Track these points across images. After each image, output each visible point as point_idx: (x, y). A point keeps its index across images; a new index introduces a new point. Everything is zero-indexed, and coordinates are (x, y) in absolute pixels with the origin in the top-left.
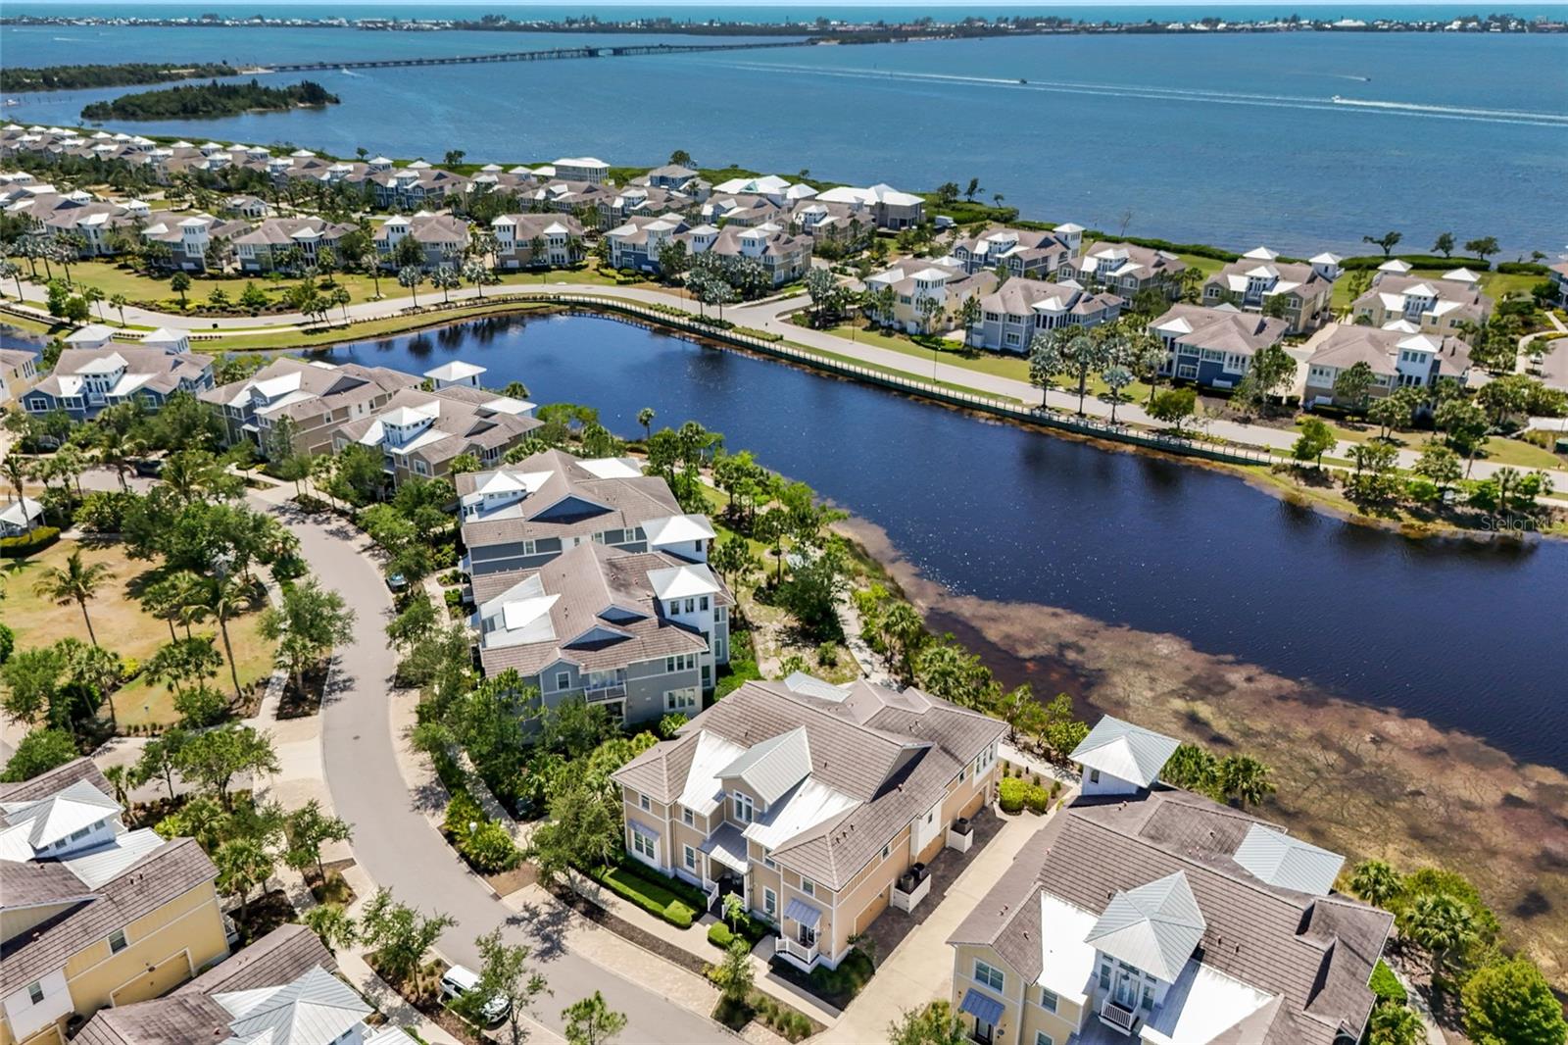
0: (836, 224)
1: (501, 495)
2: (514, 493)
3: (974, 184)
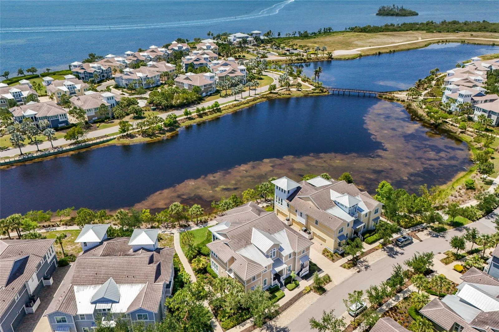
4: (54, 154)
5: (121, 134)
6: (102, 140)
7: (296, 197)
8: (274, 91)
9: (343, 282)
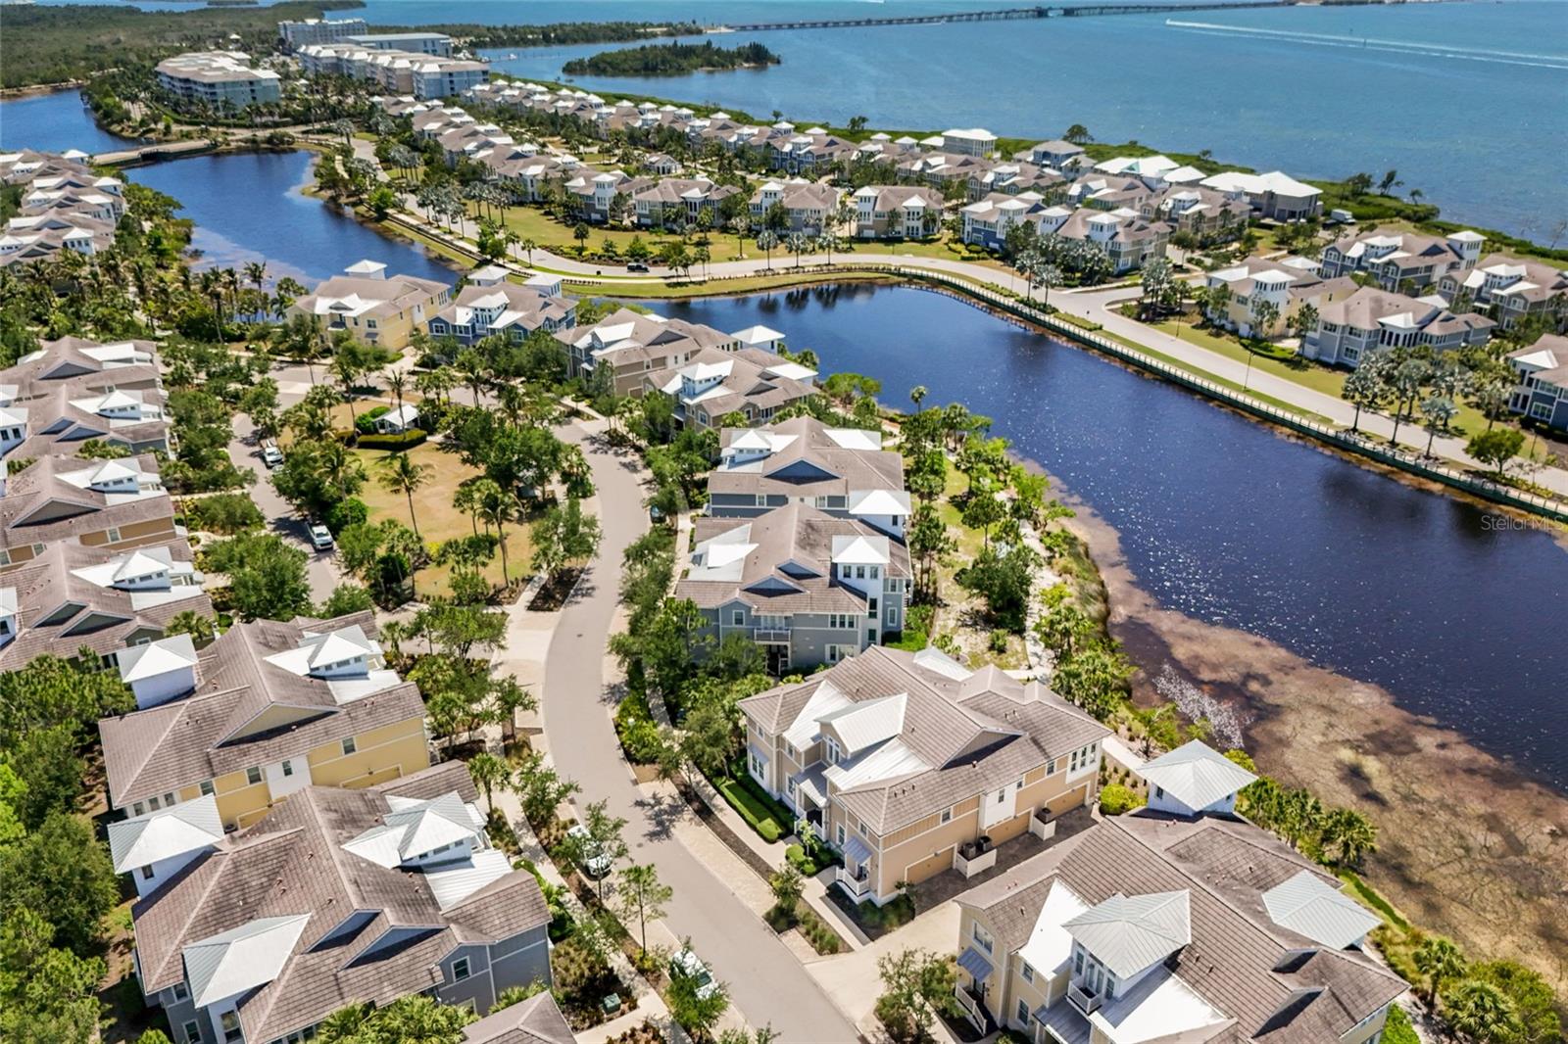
0: (1204, 212)
1: (750, 451)
2: (761, 451)
3: (1391, 177)
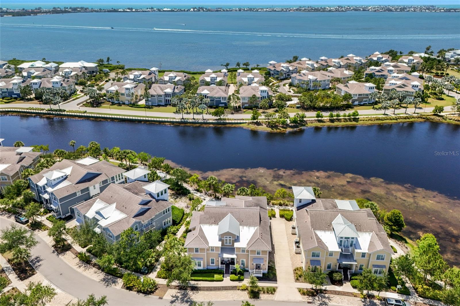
1: (57, 179)
2: (62, 177)
3: (108, 59)
4: (201, 123)
5: (252, 121)
6: (236, 121)
7: (305, 208)
8: (440, 114)
9: (283, 301)
